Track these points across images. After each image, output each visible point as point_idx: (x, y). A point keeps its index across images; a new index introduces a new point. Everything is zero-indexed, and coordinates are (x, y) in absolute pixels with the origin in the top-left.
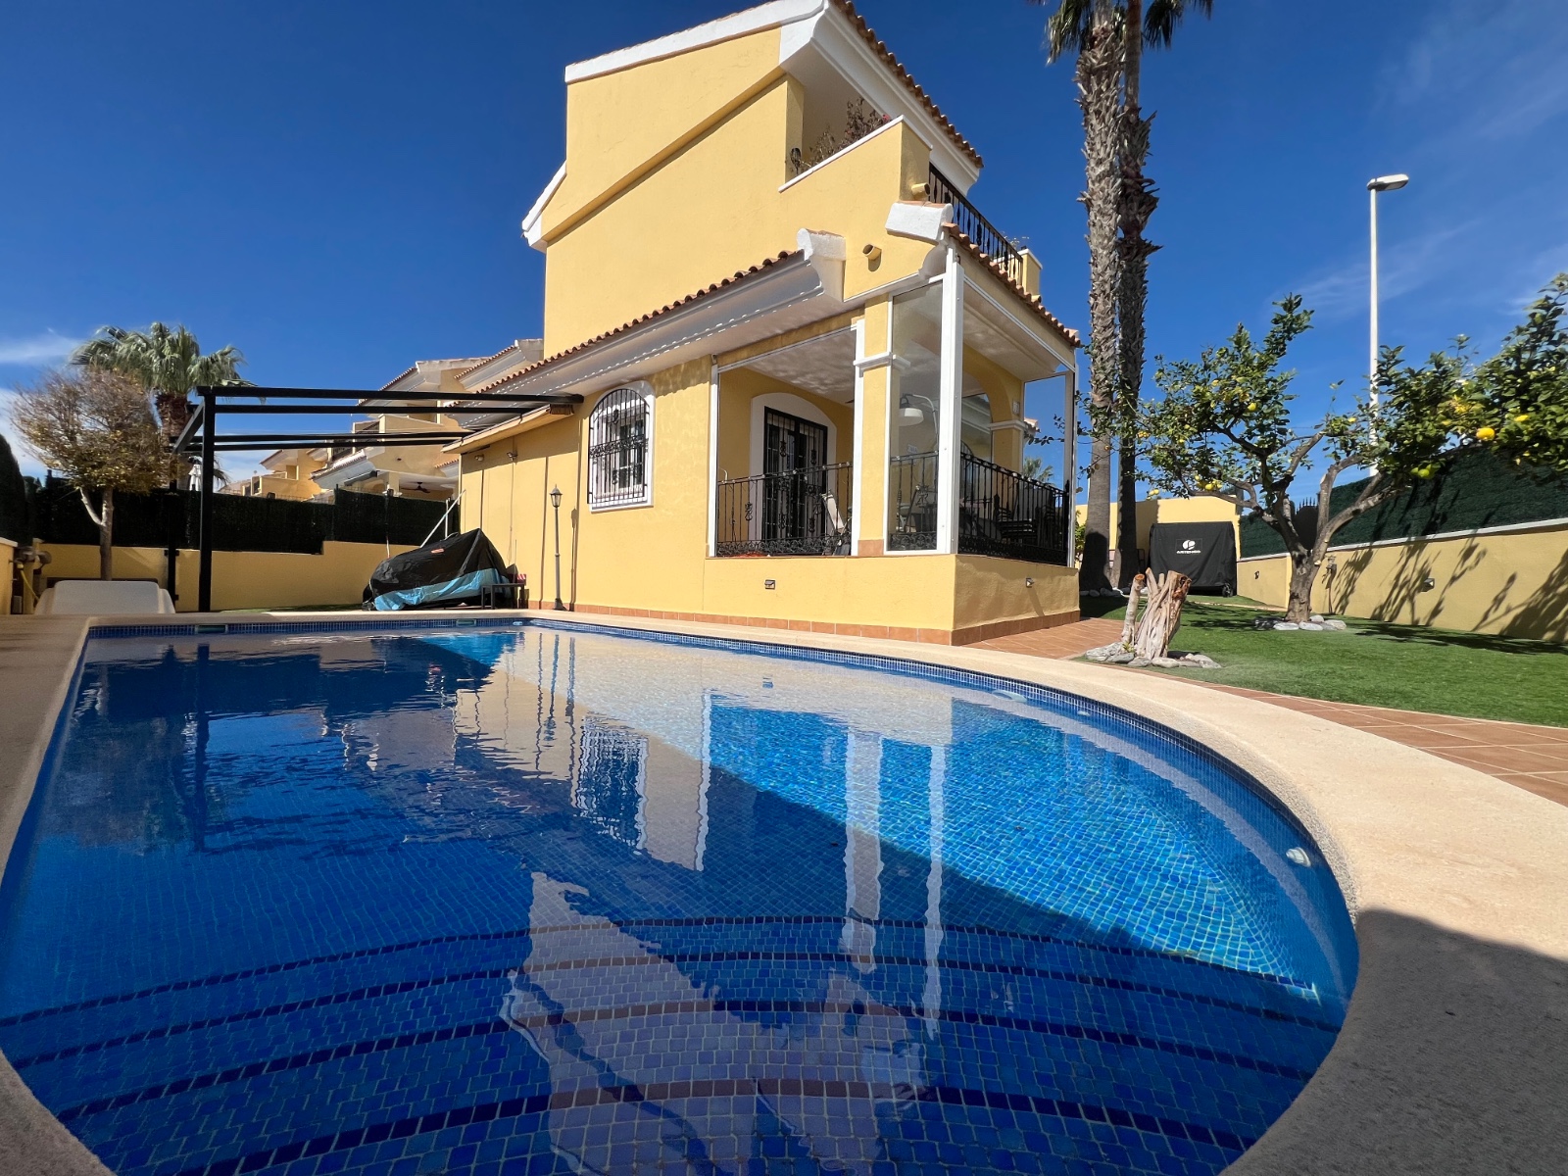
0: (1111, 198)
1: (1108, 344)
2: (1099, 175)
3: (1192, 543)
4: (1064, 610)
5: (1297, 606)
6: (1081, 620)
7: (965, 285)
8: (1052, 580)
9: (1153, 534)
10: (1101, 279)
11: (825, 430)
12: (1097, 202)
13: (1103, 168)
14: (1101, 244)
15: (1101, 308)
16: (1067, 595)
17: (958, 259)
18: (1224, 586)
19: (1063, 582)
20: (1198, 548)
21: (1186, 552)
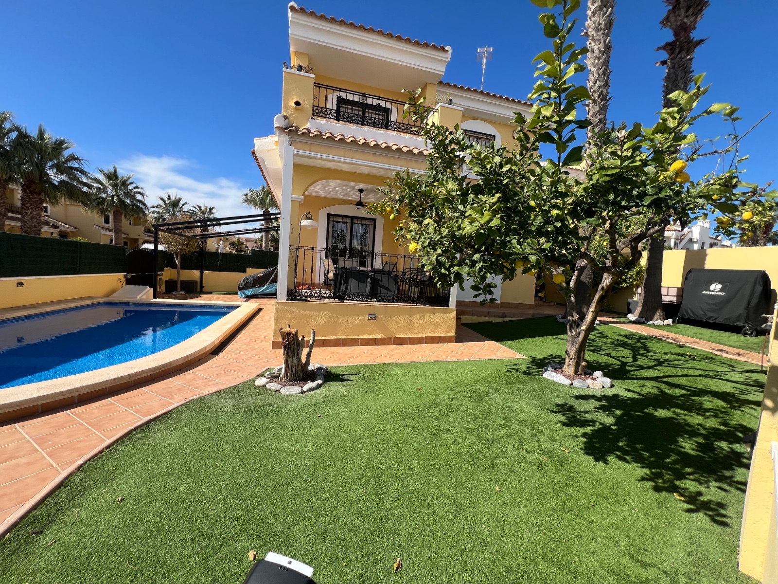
0: (603, 26)
2: (593, 12)
3: (719, 286)
4: (446, 333)
5: (567, 361)
6: (456, 342)
7: (295, 155)
8: (410, 315)
9: (689, 276)
10: (592, 90)
11: (375, 220)
12: (591, 32)
13: (596, 5)
14: (593, 64)
15: (591, 113)
16: (435, 325)
17: (290, 142)
18: (744, 327)
19: (428, 318)
20: (721, 290)
21: (710, 293)
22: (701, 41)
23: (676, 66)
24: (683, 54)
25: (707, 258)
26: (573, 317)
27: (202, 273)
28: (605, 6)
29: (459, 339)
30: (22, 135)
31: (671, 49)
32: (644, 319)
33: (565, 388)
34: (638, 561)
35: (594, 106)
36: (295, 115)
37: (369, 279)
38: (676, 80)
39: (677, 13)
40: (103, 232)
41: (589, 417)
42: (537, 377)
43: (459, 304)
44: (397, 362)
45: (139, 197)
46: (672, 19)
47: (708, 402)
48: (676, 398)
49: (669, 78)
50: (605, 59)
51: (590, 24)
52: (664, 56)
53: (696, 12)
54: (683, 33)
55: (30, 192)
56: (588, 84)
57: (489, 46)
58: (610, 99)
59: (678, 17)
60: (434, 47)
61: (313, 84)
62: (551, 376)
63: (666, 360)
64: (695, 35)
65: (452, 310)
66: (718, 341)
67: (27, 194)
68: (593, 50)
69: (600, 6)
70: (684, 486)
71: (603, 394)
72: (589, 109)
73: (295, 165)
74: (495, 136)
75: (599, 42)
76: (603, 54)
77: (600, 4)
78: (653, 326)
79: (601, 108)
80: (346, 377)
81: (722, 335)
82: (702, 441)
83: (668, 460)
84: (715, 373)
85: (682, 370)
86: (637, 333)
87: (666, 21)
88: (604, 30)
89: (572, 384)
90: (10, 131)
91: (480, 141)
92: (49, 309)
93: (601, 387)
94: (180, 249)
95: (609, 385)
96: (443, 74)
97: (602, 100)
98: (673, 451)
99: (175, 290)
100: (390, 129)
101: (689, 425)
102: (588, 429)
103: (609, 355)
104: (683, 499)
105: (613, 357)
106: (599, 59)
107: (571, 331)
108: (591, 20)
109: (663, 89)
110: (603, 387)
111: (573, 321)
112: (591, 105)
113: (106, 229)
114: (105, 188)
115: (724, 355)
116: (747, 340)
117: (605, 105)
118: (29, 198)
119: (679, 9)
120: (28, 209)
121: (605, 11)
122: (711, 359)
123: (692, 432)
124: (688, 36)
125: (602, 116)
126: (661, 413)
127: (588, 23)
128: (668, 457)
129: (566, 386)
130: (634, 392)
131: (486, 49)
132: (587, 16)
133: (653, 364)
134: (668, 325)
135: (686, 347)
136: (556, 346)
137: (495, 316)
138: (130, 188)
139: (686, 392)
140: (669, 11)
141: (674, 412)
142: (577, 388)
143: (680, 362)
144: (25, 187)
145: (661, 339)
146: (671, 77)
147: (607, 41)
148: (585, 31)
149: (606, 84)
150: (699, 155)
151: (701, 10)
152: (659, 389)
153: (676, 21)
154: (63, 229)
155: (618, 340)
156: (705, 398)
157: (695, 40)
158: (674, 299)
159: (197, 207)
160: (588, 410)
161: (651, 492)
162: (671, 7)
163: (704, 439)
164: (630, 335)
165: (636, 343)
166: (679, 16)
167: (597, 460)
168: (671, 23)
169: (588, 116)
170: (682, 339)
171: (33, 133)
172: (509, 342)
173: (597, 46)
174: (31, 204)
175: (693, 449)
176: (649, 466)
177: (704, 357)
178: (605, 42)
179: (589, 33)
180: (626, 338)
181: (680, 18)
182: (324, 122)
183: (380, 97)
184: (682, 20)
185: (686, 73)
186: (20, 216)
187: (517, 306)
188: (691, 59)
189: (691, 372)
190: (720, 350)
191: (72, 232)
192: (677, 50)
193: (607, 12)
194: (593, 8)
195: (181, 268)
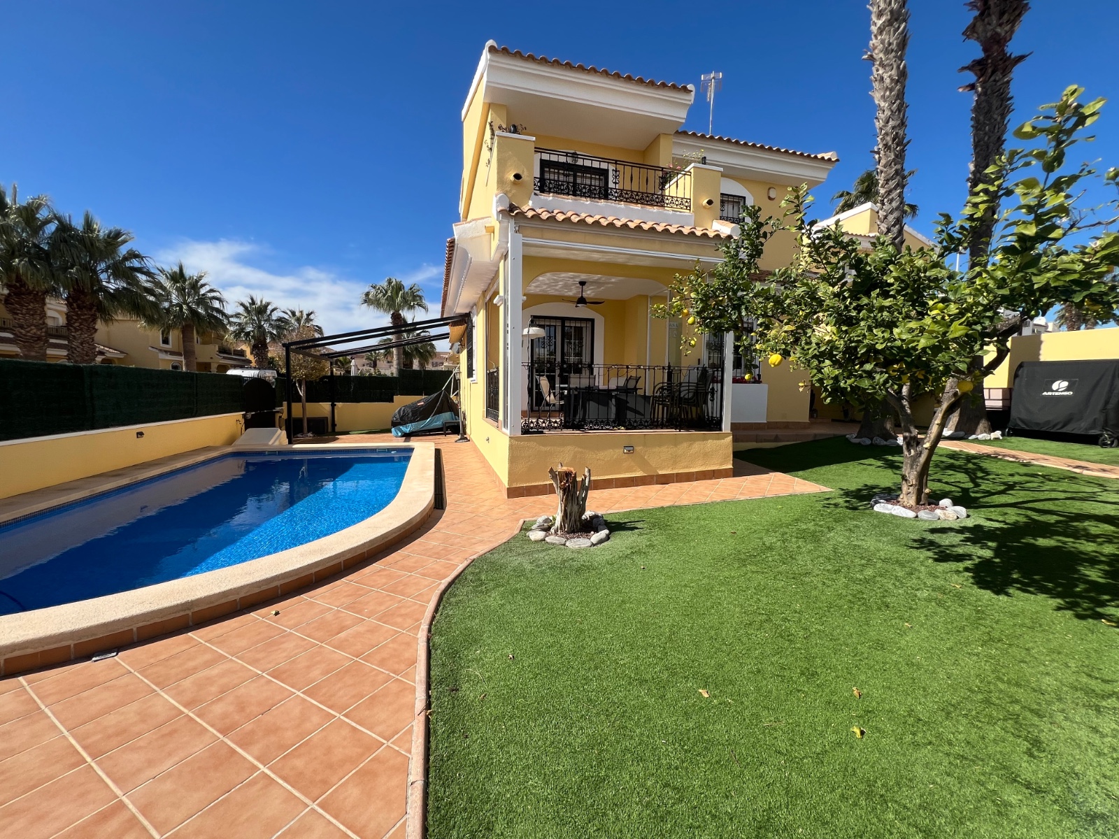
0: (894, 46)
1: (890, 197)
2: (879, 28)
3: (1065, 384)
4: (721, 464)
5: (905, 488)
6: (734, 476)
7: (524, 244)
8: (676, 445)
9: (1020, 372)
10: (883, 132)
11: (592, 321)
12: (879, 55)
13: (883, 19)
14: (883, 97)
15: (883, 162)
16: (706, 456)
17: (517, 228)
18: (1101, 435)
19: (697, 446)
20: (1068, 389)
21: (1053, 393)
22: (1021, 58)
23: (989, 92)
24: (998, 75)
25: (1043, 347)
26: (910, 432)
27: (333, 406)
28: (896, 20)
29: (737, 472)
30: (64, 228)
31: (981, 70)
32: (963, 433)
33: (911, 522)
34: (1097, 678)
35: (888, 153)
36: (514, 191)
37: (613, 400)
38: (989, 111)
39: (986, 20)
40: (162, 356)
41: (960, 551)
42: (867, 511)
43: (734, 427)
44: (676, 504)
45: (216, 304)
46: (980, 28)
47: (1095, 528)
48: (1051, 525)
49: (979, 108)
50: (899, 90)
51: (876, 45)
52: (971, 77)
53: (1012, 18)
54: (996, 47)
55: (79, 307)
56: (877, 123)
57: (717, 72)
58: (908, 142)
59: (988, 26)
60: (674, 87)
61: (534, 150)
62: (887, 509)
63: (1015, 483)
64: (1012, 49)
65: (726, 435)
66: (1072, 455)
67: (74, 309)
68: (882, 79)
69: (889, 20)
70: (1108, 613)
71: (962, 525)
72: (880, 157)
73: (524, 257)
74: (744, 198)
75: (891, 67)
76: (896, 84)
77: (889, 17)
78: (976, 440)
79: (896, 156)
80: (633, 525)
81: (1072, 447)
82: (1107, 568)
83: (1078, 589)
84: (1085, 494)
85: (1042, 493)
86: (961, 451)
87: (971, 31)
88: (897, 52)
89: (917, 517)
90: (47, 222)
91: (726, 205)
92: (179, 465)
93: (955, 517)
94: (305, 374)
95: (965, 515)
96: (684, 121)
97: (898, 145)
98: (1078, 579)
99: (301, 431)
100: (611, 199)
101: (1082, 553)
102: (968, 563)
103: (939, 481)
104: (1113, 624)
105: (947, 483)
106: (891, 90)
107: (909, 451)
108: (876, 38)
109: (972, 123)
110: (958, 518)
111: (911, 437)
112: (882, 152)
113: (166, 352)
114: (169, 294)
115: (1085, 472)
116: (1108, 452)
117: (903, 151)
118: (77, 315)
119: (989, 15)
120: (76, 330)
121: (896, 26)
122: (1073, 478)
123: (1093, 561)
124: (1003, 50)
125: (898, 167)
126: (1042, 542)
127: (873, 42)
128: (1077, 586)
129: (910, 519)
130: (997, 521)
131: (712, 75)
132: (871, 33)
133: (1002, 488)
134: (997, 439)
135: (1032, 465)
136: (865, 474)
137: (766, 441)
138: (202, 291)
139: (1061, 518)
140: (975, 18)
141: (1058, 541)
142: (926, 521)
143: (1035, 485)
144: (71, 300)
145: (996, 457)
146: (982, 106)
147: (901, 66)
148: (869, 53)
149: (903, 124)
150: (1079, 228)
151: (1020, 15)
152: (1027, 516)
153: (985, 31)
154: (108, 355)
155: (942, 462)
156: (1086, 523)
157: (1013, 56)
158: (1000, 404)
159: (290, 313)
160: (954, 543)
161: (1076, 621)
162: (976, 13)
163: (1108, 566)
164: (953, 455)
165: (966, 464)
166: (990, 24)
167: (997, 593)
168: (978, 34)
169: (878, 166)
170: (1026, 457)
171: (78, 224)
172: (800, 473)
173: (887, 72)
174: (81, 324)
175: (1100, 577)
176: (1058, 596)
177: (1062, 477)
178: (898, 67)
179: (875, 56)
180: (951, 458)
181: (991, 28)
182: (551, 198)
183: (616, 161)
184: (993, 30)
185: (1002, 100)
186: (66, 342)
187: (787, 425)
188: (1008, 82)
189: (1053, 495)
190: (1078, 467)
191: (118, 358)
192: (990, 71)
193: (899, 28)
194: (880, 22)
195: (307, 401)
